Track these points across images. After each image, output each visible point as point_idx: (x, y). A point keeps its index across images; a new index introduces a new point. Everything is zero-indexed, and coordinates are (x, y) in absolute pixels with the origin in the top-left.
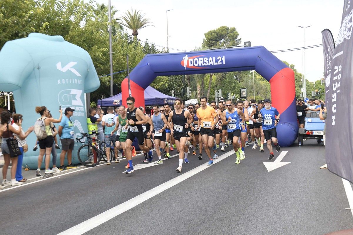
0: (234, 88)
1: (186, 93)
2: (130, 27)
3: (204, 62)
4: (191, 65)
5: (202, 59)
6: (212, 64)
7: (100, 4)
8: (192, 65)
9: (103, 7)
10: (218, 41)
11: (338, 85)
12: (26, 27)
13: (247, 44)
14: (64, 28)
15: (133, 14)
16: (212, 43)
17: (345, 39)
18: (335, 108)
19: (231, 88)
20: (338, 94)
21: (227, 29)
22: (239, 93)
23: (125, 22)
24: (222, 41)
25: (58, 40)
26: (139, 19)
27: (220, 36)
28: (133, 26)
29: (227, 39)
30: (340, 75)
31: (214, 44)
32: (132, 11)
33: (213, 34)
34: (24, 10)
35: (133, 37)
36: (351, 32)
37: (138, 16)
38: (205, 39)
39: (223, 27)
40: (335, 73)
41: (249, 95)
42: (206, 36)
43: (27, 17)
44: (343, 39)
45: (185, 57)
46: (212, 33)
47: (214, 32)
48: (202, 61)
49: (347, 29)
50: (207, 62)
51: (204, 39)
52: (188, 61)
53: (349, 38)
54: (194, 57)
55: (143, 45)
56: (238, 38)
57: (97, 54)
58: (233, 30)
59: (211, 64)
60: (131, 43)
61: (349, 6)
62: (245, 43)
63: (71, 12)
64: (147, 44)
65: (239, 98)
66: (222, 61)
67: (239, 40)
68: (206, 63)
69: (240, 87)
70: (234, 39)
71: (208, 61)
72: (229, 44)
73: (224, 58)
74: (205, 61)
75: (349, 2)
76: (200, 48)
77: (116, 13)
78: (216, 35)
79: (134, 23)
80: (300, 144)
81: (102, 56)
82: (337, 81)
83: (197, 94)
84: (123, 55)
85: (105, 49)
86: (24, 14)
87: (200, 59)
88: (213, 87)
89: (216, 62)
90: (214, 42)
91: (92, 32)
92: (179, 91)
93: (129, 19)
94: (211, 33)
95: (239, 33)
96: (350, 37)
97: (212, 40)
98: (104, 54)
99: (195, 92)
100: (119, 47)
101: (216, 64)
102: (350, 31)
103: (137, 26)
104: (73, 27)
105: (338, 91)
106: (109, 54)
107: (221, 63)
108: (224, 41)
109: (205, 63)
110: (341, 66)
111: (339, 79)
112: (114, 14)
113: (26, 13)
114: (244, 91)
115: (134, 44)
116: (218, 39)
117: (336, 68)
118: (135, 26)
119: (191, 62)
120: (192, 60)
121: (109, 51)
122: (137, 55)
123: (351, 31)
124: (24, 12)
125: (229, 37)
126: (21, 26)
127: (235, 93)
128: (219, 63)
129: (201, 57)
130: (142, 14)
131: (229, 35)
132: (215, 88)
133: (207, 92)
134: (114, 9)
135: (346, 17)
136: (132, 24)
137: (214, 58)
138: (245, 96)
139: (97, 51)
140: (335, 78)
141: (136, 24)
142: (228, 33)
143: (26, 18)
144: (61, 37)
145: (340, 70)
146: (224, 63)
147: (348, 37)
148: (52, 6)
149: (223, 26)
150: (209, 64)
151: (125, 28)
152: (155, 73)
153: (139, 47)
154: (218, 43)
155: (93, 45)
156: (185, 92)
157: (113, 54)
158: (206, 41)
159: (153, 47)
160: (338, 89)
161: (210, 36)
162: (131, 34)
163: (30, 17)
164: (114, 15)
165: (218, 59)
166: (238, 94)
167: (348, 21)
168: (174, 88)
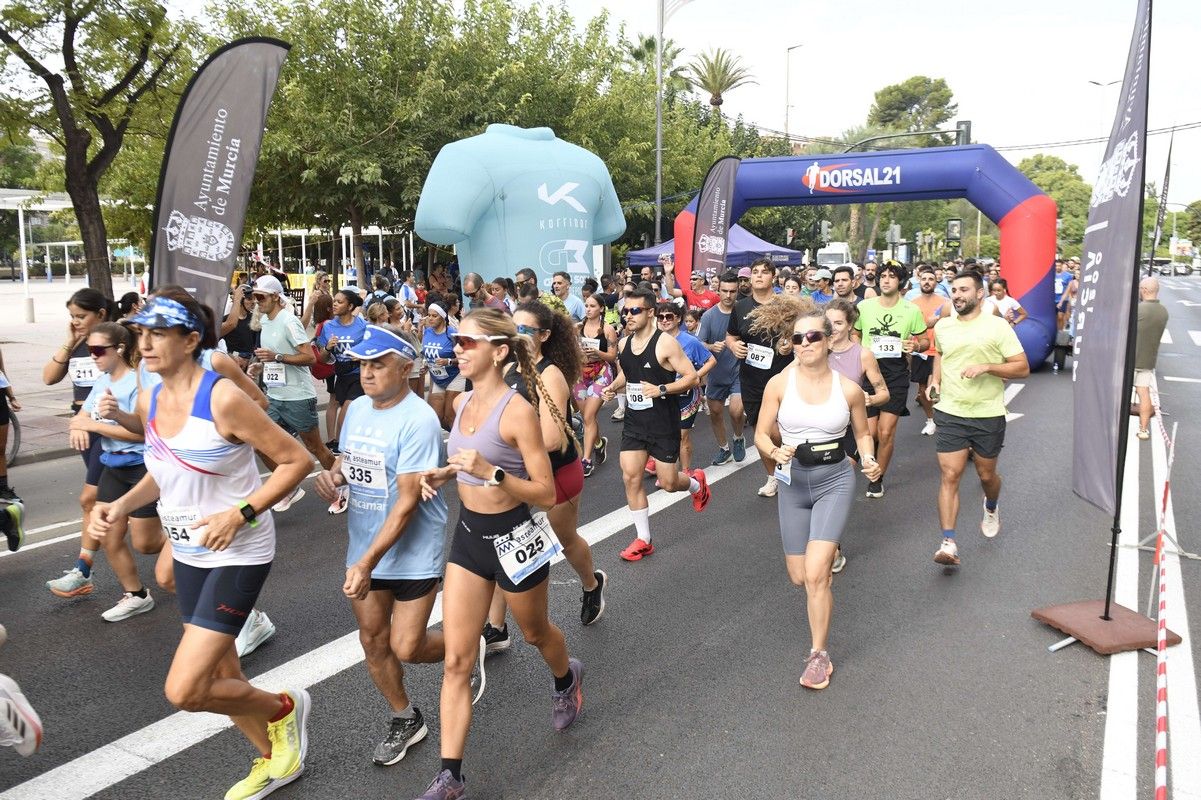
0: (934, 217)
1: (820, 233)
2: (706, 86)
3: (853, 179)
4: (823, 185)
5: (849, 172)
6: (872, 184)
7: (647, 37)
8: (827, 185)
9: (650, 44)
10: (904, 109)
11: (1091, 295)
12: (489, 103)
13: (963, 127)
14: (564, 101)
15: (712, 60)
16: (890, 115)
17: (1115, 194)
18: (1079, 345)
19: (927, 216)
20: (1088, 315)
21: (926, 81)
22: (945, 229)
23: (695, 77)
24: (914, 111)
25: (544, 138)
26: (726, 67)
27: (911, 99)
28: (712, 84)
29: (926, 106)
30: (1096, 273)
31: (896, 116)
32: (712, 52)
33: (894, 93)
34: (486, 67)
35: (712, 107)
36: (1129, 182)
37: (723, 62)
38: (876, 105)
39: (917, 78)
40: (1089, 266)
41: (967, 232)
42: (877, 98)
43: (491, 82)
44: (1110, 195)
45: (811, 167)
46: (890, 93)
47: (897, 89)
48: (850, 176)
49: (1121, 173)
50: (859, 178)
51: (872, 106)
52: (818, 176)
53: (1124, 195)
54: (831, 167)
55: (732, 126)
56: (951, 104)
57: (628, 156)
58: (941, 84)
59: (868, 184)
60: (706, 123)
61: (1128, 119)
62: (959, 124)
63: (581, 64)
64: (739, 125)
65: (944, 241)
66: (893, 178)
67: (953, 107)
68: (858, 181)
69: (947, 215)
70: (941, 105)
71: (863, 175)
72: (930, 115)
73: (897, 172)
74: (857, 177)
75: (1129, 110)
76: (861, 127)
77: (678, 55)
78: (900, 97)
79: (714, 77)
80: (1056, 368)
81: (638, 158)
82: (1091, 285)
83: (848, 229)
84: (686, 152)
85: (645, 145)
86: (486, 75)
87: (844, 172)
88: (887, 215)
89: (879, 179)
90: (895, 111)
91: (621, 107)
92: (804, 229)
93: (704, 70)
94: (889, 91)
95: (953, 92)
96: (1126, 191)
97: (890, 107)
98: (646, 153)
99: (844, 225)
100: (680, 135)
101: (881, 183)
102: (1126, 180)
103: (721, 85)
104: (581, 100)
105: (1090, 310)
106: (655, 152)
107: (891, 182)
108: (917, 110)
109: (855, 182)
110: (1100, 254)
111: (1095, 281)
112: (674, 57)
113: (490, 72)
114: (954, 225)
115: (710, 127)
116: (904, 105)
117: (1091, 255)
118: (718, 86)
119: (825, 177)
120: (827, 173)
121: (655, 146)
122: (715, 151)
123: (1130, 178)
124: (484, 70)
125: (930, 100)
126: (479, 102)
127: (935, 229)
128: (887, 181)
129: (847, 168)
130: (733, 58)
131: (930, 96)
132: (891, 216)
133: (872, 225)
134: (675, 47)
135: (1121, 145)
136: (710, 80)
137: (876, 171)
138: (958, 235)
139: (629, 150)
140: (1087, 279)
141: (719, 78)
142: (928, 93)
143: (488, 86)
144: (548, 131)
145: (1098, 262)
146: (898, 182)
147: (1123, 190)
148: (544, 52)
149: (918, 75)
150: (865, 184)
151: (696, 88)
152: (746, 200)
153: (720, 135)
154: (904, 115)
155: (623, 135)
156: (817, 230)
157: (663, 152)
158: (876, 110)
159: (754, 132)
160: (1090, 303)
161: (888, 98)
162: (709, 104)
163: (497, 80)
164: (674, 61)
165: (885, 171)
166: (942, 230)
167: (1125, 155)
168: (794, 223)
